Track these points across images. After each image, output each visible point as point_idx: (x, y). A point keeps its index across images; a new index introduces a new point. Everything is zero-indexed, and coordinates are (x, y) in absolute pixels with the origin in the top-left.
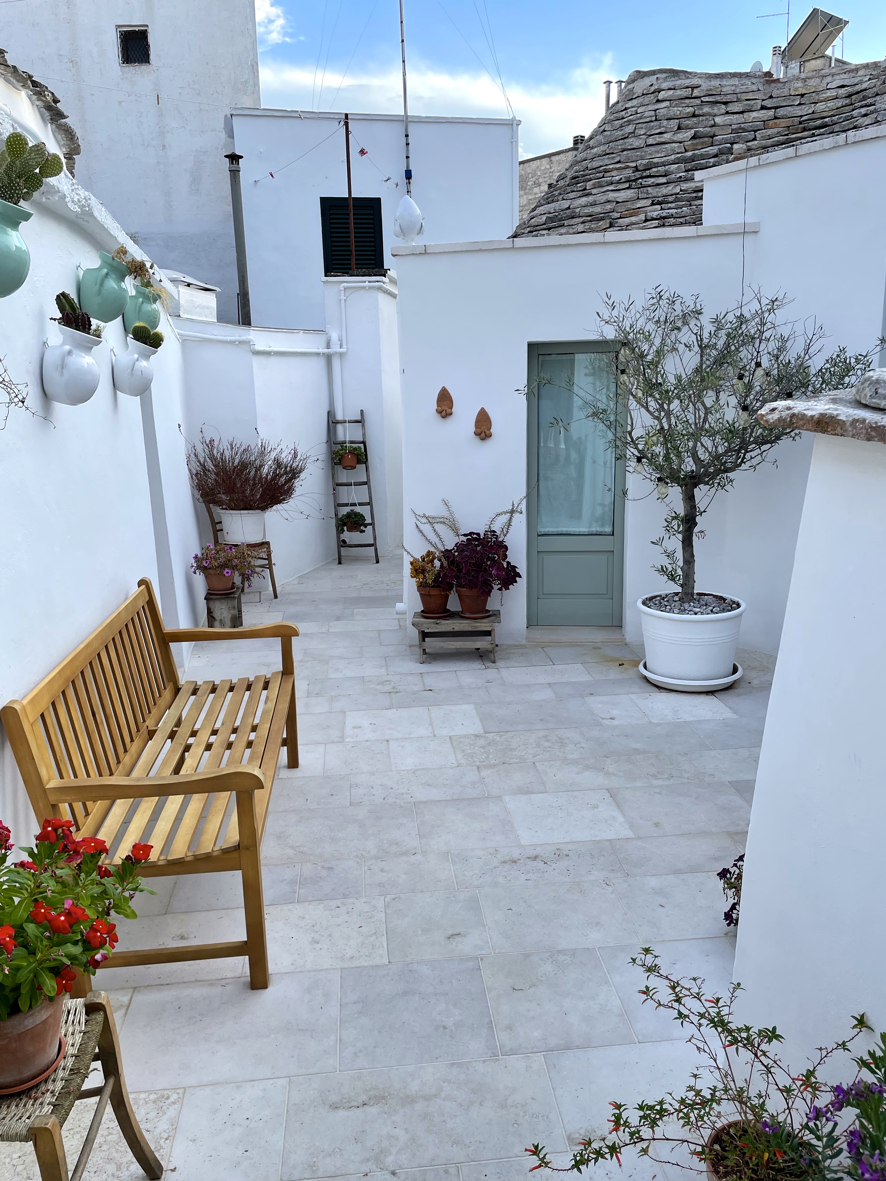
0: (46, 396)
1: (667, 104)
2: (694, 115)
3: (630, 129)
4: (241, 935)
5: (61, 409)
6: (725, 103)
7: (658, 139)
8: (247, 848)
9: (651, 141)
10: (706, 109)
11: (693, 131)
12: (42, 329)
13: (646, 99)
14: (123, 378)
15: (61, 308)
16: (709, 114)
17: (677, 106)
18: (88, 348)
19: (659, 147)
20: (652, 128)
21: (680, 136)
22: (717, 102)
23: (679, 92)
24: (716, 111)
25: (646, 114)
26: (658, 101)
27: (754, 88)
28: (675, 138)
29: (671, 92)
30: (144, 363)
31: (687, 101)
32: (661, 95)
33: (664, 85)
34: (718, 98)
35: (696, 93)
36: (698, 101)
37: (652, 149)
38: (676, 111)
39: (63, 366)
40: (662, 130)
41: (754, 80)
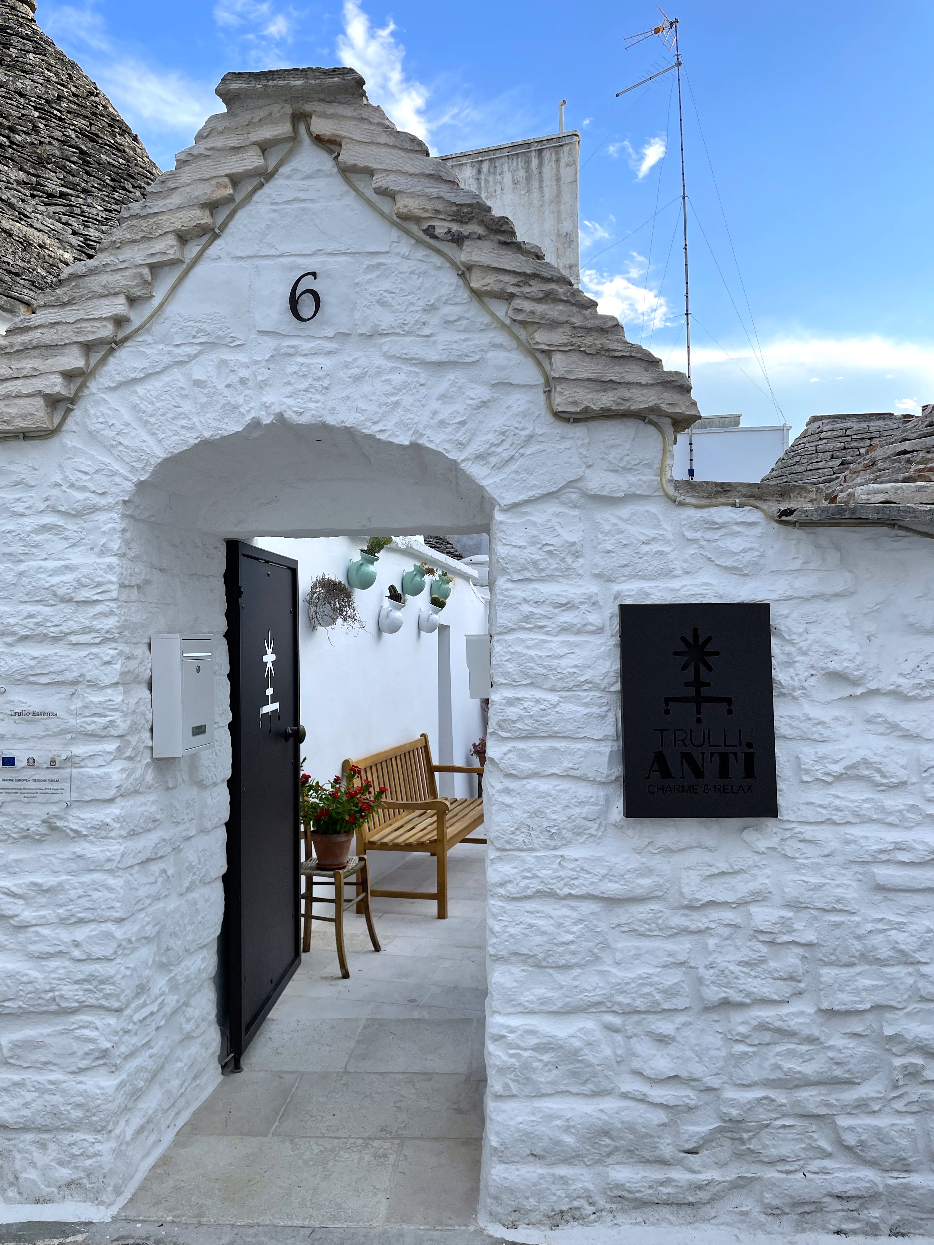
0: (380, 630)
1: (825, 441)
2: (845, 448)
3: (797, 459)
4: (434, 890)
5: (386, 635)
6: (870, 439)
7: (814, 466)
8: (440, 841)
9: (809, 468)
10: (854, 444)
11: (840, 460)
12: (381, 600)
13: (812, 438)
14: (423, 623)
15: (390, 592)
16: (856, 447)
17: (832, 443)
18: (399, 609)
19: (813, 472)
20: (812, 458)
21: (830, 464)
22: (864, 438)
23: (835, 433)
24: (861, 445)
25: (810, 449)
26: (820, 439)
27: (895, 426)
28: (826, 466)
29: (829, 433)
30: (435, 616)
31: (840, 439)
32: (823, 435)
33: (825, 428)
34: (864, 436)
35: (848, 433)
36: (849, 439)
37: (809, 473)
38: (831, 446)
39: (388, 616)
40: (819, 460)
41: (895, 421)
